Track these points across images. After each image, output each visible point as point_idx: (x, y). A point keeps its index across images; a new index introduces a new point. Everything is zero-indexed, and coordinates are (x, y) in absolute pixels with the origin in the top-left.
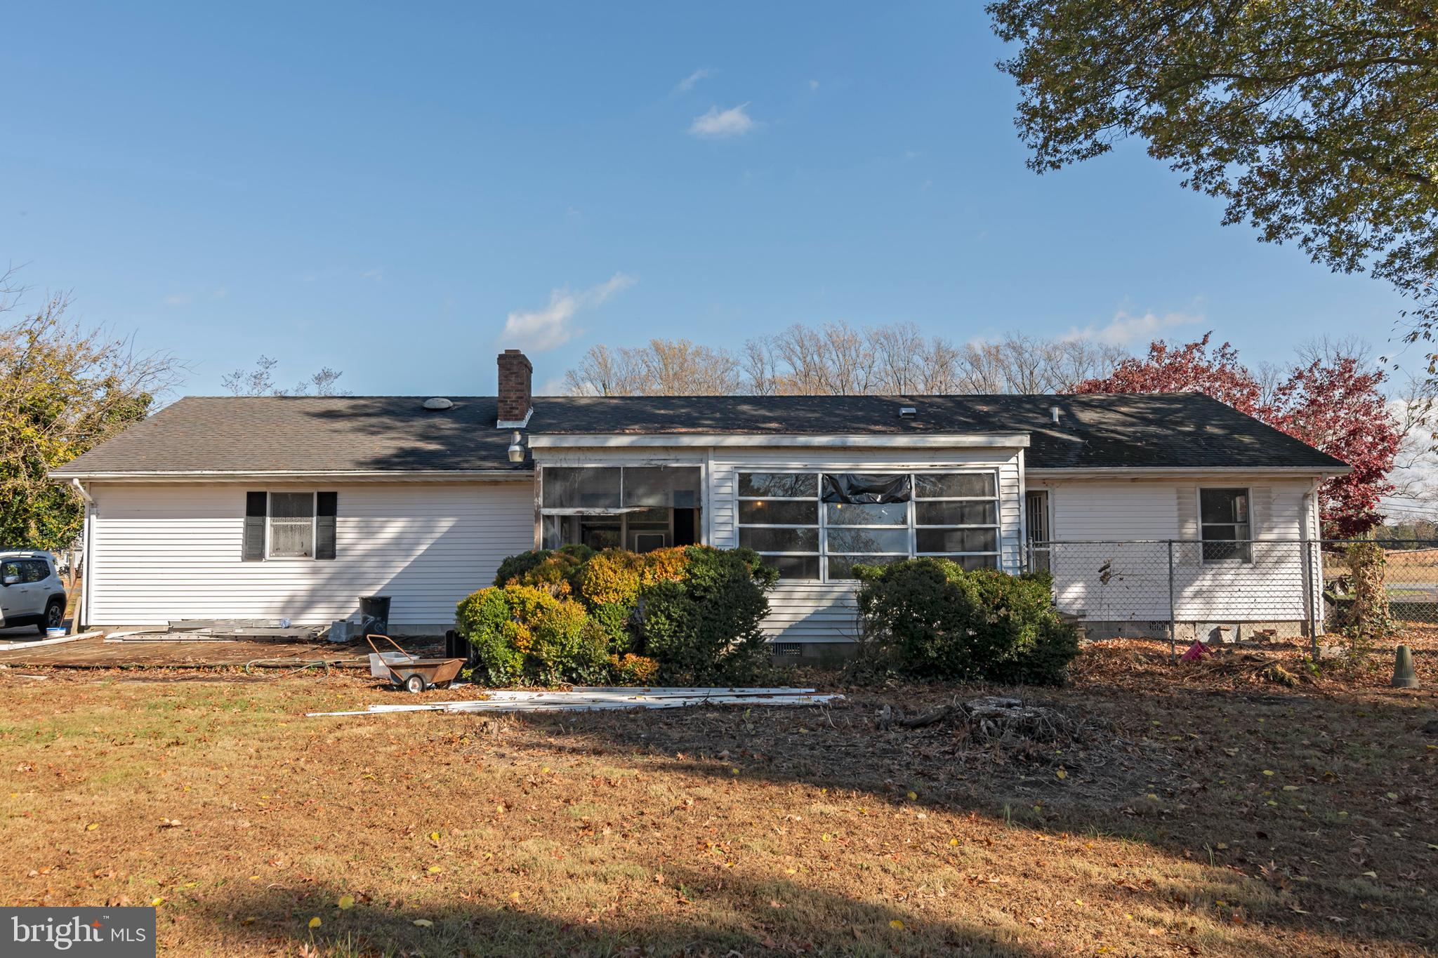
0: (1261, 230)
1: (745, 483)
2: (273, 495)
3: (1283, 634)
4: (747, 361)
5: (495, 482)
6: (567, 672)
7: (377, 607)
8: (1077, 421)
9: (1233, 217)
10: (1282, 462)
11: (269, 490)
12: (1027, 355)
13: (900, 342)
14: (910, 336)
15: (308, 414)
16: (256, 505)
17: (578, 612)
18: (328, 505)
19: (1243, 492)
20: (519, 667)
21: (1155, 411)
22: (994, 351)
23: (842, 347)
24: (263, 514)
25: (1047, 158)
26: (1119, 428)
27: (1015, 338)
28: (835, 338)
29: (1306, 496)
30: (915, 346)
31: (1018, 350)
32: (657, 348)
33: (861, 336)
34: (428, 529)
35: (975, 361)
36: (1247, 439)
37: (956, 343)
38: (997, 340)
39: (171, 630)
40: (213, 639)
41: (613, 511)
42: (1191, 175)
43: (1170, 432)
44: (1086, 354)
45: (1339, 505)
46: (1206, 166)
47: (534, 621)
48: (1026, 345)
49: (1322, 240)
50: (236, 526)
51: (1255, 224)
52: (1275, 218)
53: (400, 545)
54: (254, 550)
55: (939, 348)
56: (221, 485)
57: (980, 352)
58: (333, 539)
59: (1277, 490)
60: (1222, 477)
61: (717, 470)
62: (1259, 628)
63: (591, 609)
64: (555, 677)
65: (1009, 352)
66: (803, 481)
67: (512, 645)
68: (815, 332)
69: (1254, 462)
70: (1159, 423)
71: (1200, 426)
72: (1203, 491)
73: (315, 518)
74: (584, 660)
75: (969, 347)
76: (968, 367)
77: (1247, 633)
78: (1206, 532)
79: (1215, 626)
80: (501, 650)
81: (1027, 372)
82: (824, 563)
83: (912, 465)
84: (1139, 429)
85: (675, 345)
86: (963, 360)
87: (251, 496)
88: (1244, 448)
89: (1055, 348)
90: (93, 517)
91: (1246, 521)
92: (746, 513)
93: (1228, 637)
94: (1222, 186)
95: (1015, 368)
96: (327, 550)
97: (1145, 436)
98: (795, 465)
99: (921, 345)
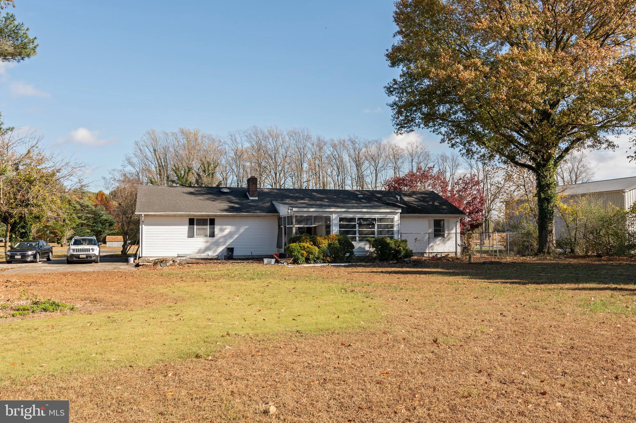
0: (450, 145)
1: (341, 219)
2: (196, 219)
3: (451, 255)
4: (230, 142)
5: (259, 216)
6: (315, 261)
7: (230, 250)
8: (403, 200)
9: (443, 141)
10: (452, 213)
11: (195, 218)
12: (357, 145)
13: (301, 135)
14: (306, 134)
15: (184, 193)
16: (191, 222)
17: (316, 248)
18: (212, 222)
19: (444, 220)
20: (304, 259)
21: (422, 197)
22: (342, 142)
23: (276, 137)
24: (194, 225)
25: (399, 132)
26: (414, 203)
27: (352, 137)
28: (272, 133)
29: (457, 221)
30: (308, 138)
31: (353, 143)
32: (182, 132)
33: (285, 133)
34: (238, 230)
35: (334, 146)
36: (444, 207)
37: (327, 137)
38: (345, 137)
39: (178, 257)
40: (190, 259)
41: (311, 226)
42: (432, 130)
43: (426, 204)
44: (382, 146)
45: (470, 219)
46: (436, 128)
47: (307, 250)
48: (357, 141)
49: (464, 151)
50: (185, 229)
51: (448, 143)
52: (453, 142)
53: (230, 235)
54: (191, 235)
55: (319, 139)
56: (182, 216)
57: (336, 142)
58: (214, 233)
59: (451, 220)
60: (438, 216)
61: (334, 216)
62: (446, 254)
63: (319, 247)
64: (312, 262)
65: (349, 143)
66: (353, 219)
67: (302, 255)
68: (263, 130)
69: (446, 213)
70: (424, 201)
71: (434, 202)
72: (434, 220)
73: (208, 226)
74: (318, 258)
75: (332, 140)
76: (332, 149)
77: (443, 255)
78: (435, 231)
79: (436, 254)
80: (300, 257)
81: (357, 153)
82: (357, 239)
83: (376, 216)
84: (419, 203)
85: (192, 131)
86: (329, 146)
87: (190, 219)
88: (444, 209)
89: (369, 142)
90: (143, 225)
91: (444, 227)
92: (341, 226)
93: (439, 256)
94: (440, 133)
95: (352, 151)
96: (212, 235)
97: (421, 205)
98: (351, 216)
99: (310, 138)
